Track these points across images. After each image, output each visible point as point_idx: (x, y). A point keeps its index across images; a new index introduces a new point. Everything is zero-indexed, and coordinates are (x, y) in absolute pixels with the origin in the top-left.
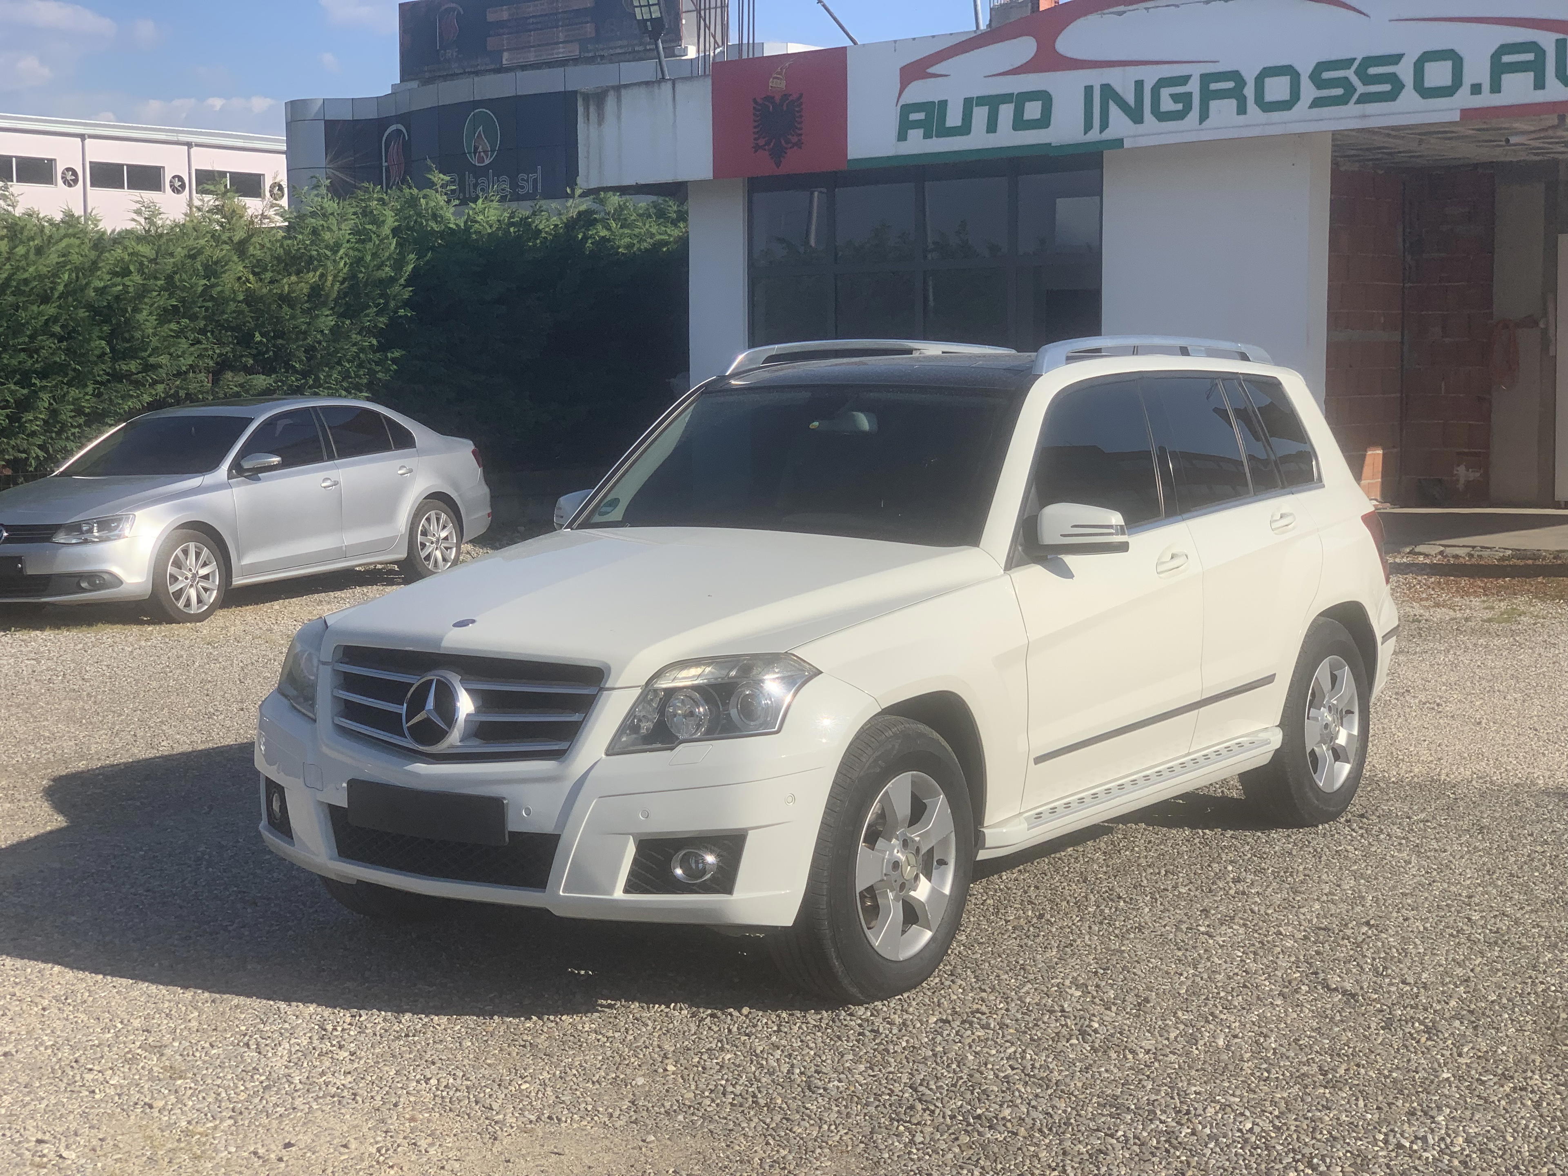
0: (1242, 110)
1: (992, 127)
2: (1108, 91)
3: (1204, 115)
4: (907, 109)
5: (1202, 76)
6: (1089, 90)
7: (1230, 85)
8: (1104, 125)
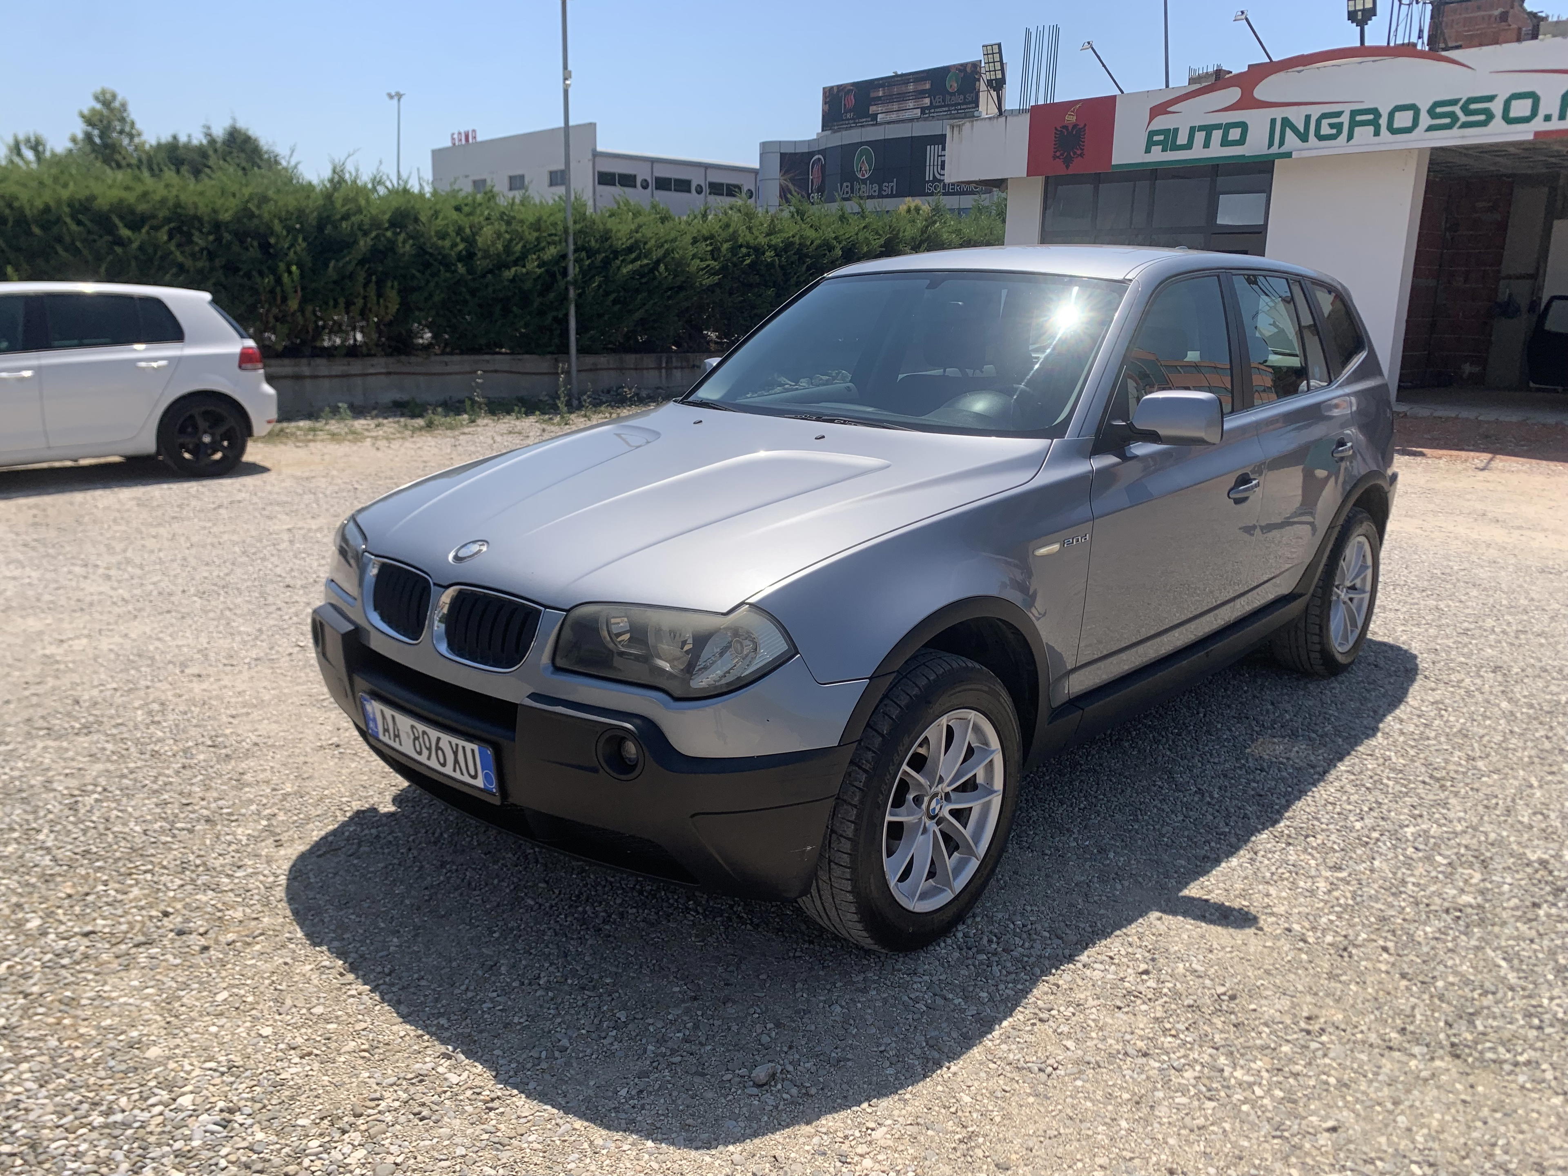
0: (1377, 133)
1: (1206, 145)
2: (1286, 122)
3: (1350, 137)
4: (1152, 134)
5: (1352, 111)
6: (1273, 121)
7: (1371, 117)
8: (1282, 143)
